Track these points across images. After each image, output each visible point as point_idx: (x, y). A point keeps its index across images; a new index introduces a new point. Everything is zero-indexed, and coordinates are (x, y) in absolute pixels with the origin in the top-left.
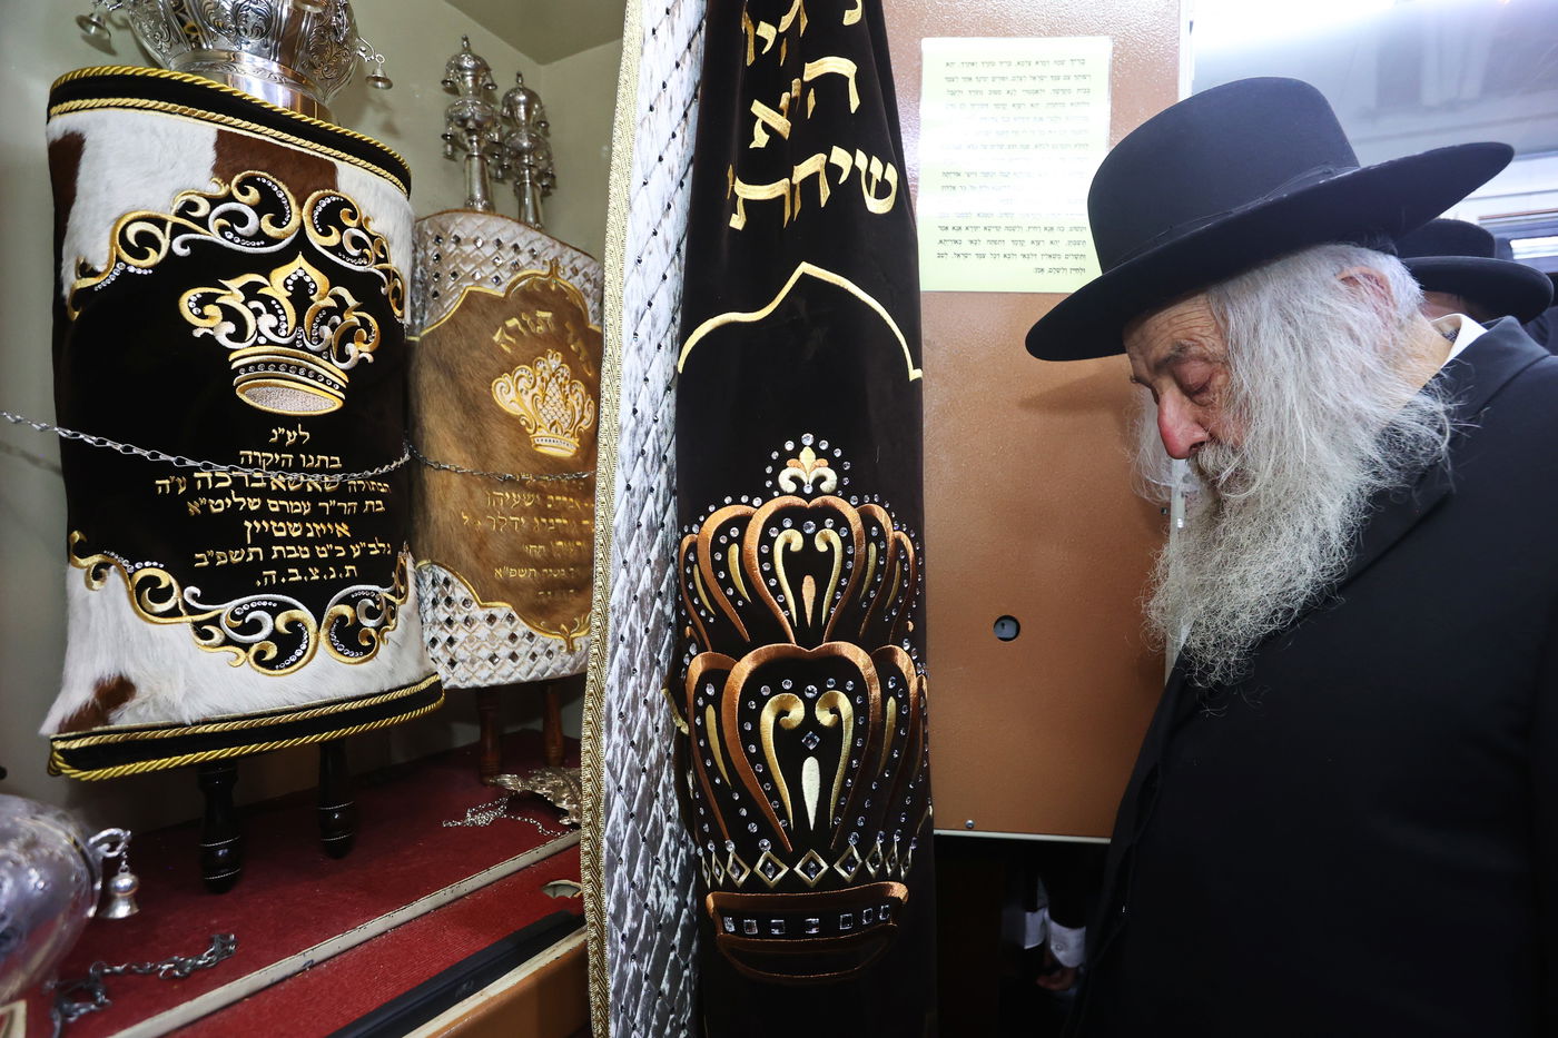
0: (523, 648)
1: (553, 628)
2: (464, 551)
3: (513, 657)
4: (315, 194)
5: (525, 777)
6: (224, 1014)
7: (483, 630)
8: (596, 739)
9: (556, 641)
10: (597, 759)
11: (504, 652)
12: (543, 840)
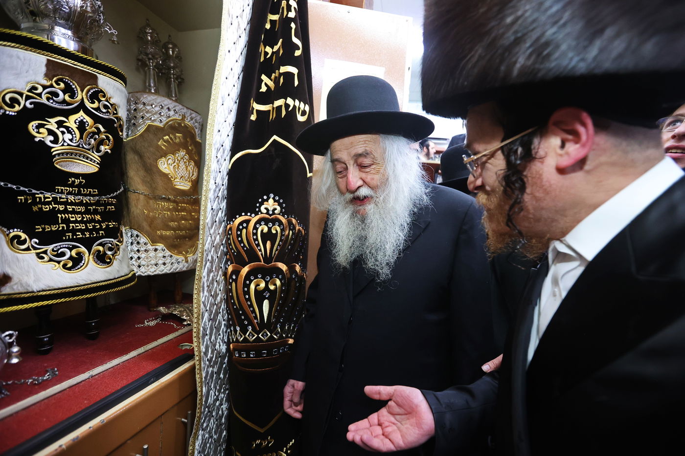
0: (168, 260)
1: (180, 253)
2: (145, 225)
3: (164, 264)
4: (89, 87)
5: (168, 308)
6: (60, 394)
7: (152, 254)
8: (198, 294)
9: (181, 258)
10: (199, 301)
11: (161, 262)
12: (177, 330)
